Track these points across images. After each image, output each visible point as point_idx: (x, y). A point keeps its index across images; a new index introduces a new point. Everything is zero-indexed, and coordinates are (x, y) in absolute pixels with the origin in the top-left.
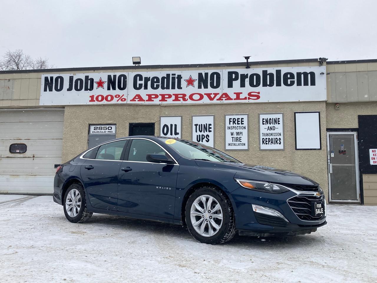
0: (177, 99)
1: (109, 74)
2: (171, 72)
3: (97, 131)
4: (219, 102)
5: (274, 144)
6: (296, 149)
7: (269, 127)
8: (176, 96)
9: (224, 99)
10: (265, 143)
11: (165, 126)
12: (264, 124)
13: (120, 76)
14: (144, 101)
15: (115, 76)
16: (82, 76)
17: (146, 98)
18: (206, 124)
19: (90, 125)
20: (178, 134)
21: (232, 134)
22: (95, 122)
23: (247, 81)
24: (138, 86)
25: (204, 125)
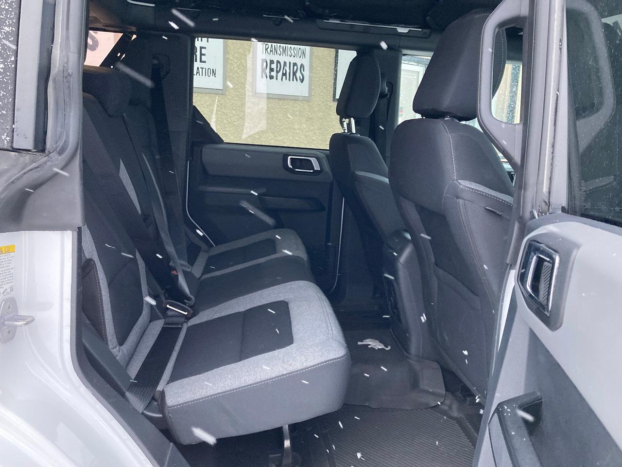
5: (289, 80)
6: (334, 99)
10: (268, 75)
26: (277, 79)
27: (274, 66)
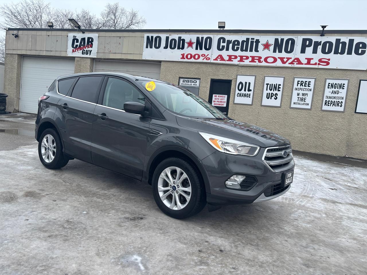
0: (253, 61)
1: (198, 36)
2: (250, 36)
3: (185, 83)
4: (290, 65)
5: (336, 106)
6: (355, 112)
7: (333, 91)
8: (253, 58)
9: (295, 63)
10: (327, 105)
11: (241, 83)
12: (329, 88)
13: (207, 38)
14: (225, 60)
15: (202, 38)
16: (176, 36)
17: (227, 58)
18: (277, 84)
19: (180, 78)
20: (251, 90)
21: (298, 94)
22: (184, 76)
23: (320, 48)
24: (221, 48)
25: (274, 85)
26: (330, 106)
27: (330, 102)
